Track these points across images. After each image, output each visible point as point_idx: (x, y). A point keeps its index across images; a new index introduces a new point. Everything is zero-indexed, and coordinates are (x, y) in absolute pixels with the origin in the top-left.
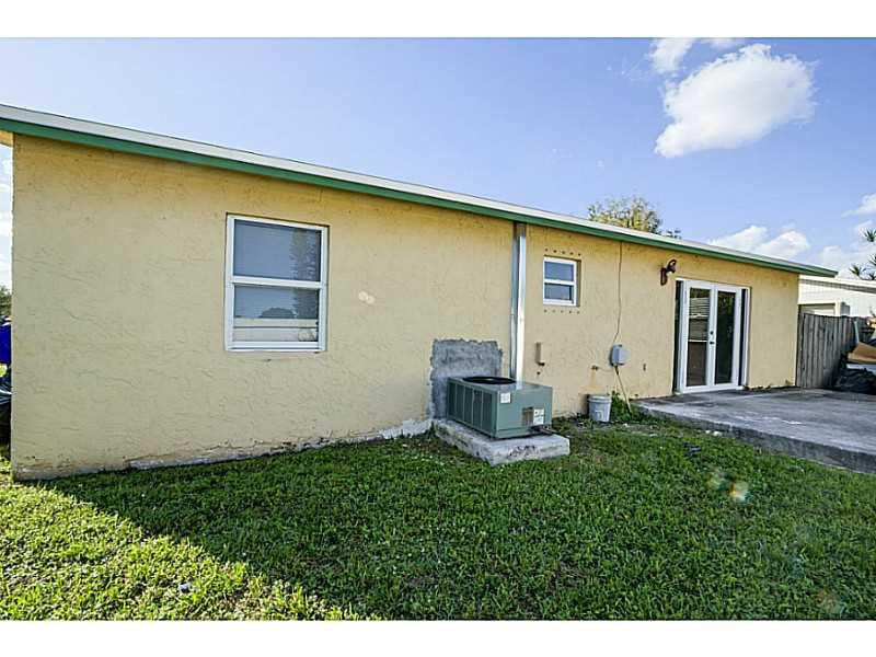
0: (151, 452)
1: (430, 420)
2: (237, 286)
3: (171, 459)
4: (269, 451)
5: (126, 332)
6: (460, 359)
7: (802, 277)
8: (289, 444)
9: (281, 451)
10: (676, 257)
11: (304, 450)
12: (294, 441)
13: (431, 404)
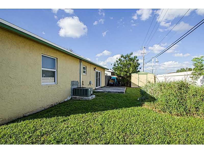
0: (28, 111)
1: (71, 96)
2: (42, 70)
3: (32, 112)
4: (49, 107)
5: (23, 82)
6: (74, 84)
7: (105, 70)
8: (52, 105)
9: (51, 106)
10: (96, 67)
11: (54, 106)
12: (53, 104)
13: (71, 93)
